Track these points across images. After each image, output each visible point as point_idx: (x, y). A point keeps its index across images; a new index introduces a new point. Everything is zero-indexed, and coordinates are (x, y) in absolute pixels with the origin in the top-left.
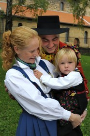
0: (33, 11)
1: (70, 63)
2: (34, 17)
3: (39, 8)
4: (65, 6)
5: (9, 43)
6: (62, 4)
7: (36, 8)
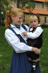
0: (28, 9)
1: (35, 21)
2: (29, 12)
3: (31, 8)
4: (44, 6)
5: (9, 15)
6: (43, 6)
7: (30, 8)
